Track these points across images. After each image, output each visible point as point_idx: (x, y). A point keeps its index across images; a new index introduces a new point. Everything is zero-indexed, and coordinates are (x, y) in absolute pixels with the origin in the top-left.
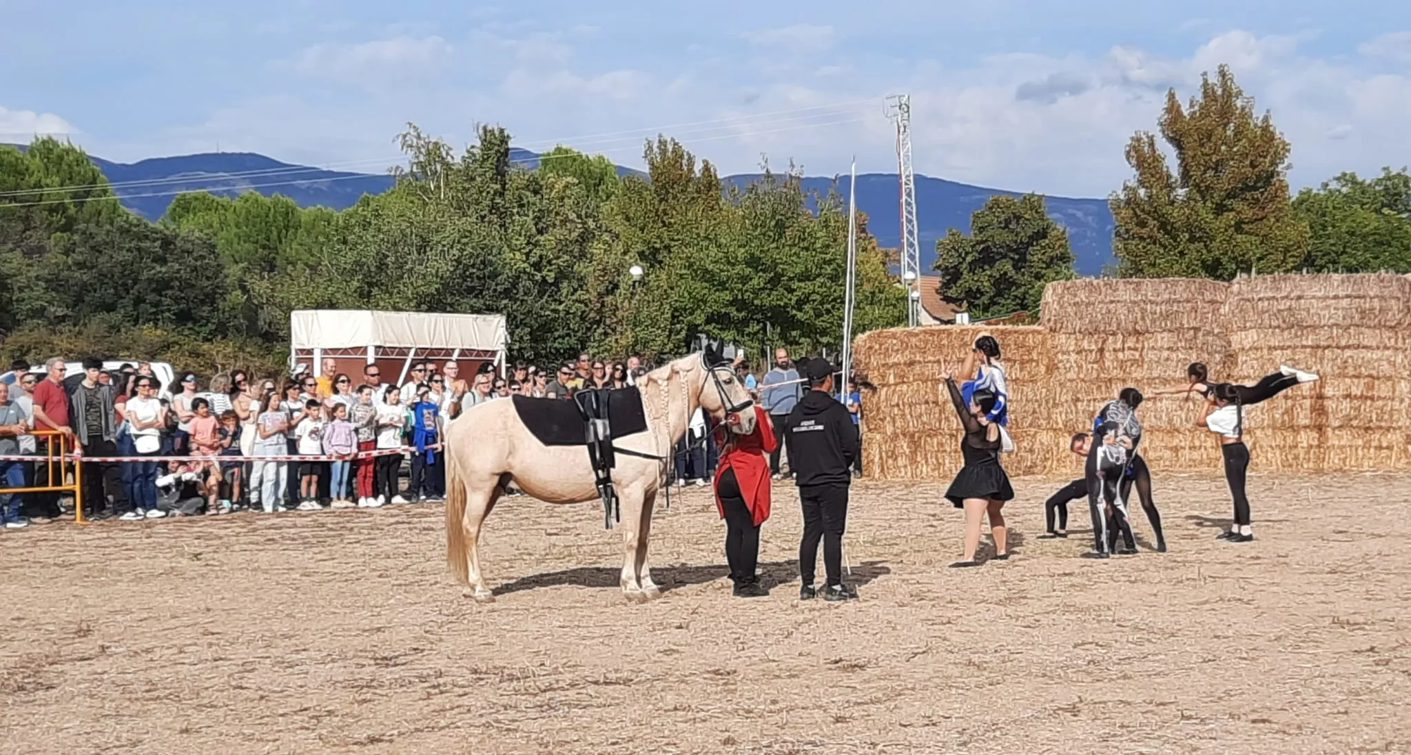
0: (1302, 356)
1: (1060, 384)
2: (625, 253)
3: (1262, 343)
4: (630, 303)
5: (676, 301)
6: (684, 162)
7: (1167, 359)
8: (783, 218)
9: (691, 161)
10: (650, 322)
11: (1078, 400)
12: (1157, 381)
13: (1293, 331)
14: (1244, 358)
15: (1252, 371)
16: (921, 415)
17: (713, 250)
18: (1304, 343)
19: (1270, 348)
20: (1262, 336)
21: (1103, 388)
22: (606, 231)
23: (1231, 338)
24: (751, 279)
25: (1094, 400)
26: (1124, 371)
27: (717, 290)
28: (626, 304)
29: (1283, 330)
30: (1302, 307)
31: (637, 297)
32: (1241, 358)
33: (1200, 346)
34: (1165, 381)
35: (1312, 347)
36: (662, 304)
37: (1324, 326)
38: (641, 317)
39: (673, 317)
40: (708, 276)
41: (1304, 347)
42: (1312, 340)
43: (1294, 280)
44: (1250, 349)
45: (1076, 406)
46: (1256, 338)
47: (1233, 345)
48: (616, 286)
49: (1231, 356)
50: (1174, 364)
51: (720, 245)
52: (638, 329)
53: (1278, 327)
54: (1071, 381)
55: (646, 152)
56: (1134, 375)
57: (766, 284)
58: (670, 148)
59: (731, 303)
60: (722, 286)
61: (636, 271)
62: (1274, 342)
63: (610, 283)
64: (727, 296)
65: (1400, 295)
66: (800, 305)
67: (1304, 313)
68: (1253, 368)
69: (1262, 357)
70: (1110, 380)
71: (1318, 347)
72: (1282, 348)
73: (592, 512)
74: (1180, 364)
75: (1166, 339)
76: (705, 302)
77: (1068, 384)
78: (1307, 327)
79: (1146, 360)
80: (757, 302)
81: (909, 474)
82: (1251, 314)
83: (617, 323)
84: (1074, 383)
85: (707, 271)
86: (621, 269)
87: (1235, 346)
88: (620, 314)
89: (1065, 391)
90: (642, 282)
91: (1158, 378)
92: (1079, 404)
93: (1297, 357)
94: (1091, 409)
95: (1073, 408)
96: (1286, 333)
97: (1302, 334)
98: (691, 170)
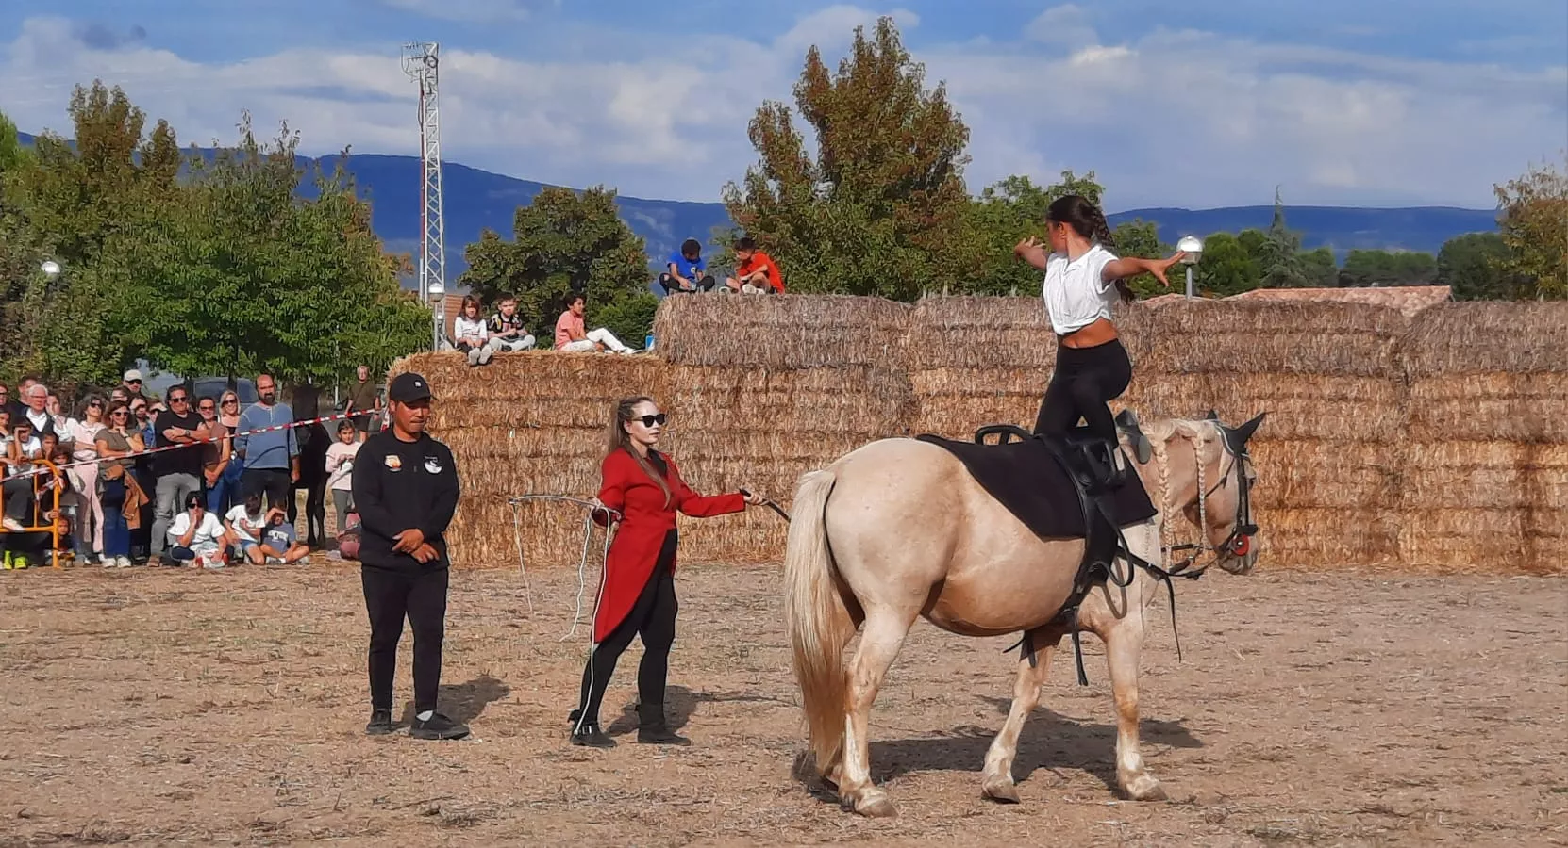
0: (1007, 406)
1: (678, 437)
2: (33, 244)
3: (953, 387)
4: (42, 311)
5: (109, 311)
6: (128, 121)
7: (826, 406)
8: (267, 201)
9: (138, 121)
10: (69, 339)
11: (702, 457)
12: (812, 435)
13: (996, 371)
14: (930, 407)
15: (939, 425)
16: (482, 473)
17: (164, 243)
18: (1011, 389)
19: (964, 394)
20: (954, 377)
21: (738, 443)
22: (9, 211)
23: (913, 379)
24: (218, 284)
25: (725, 459)
26: (767, 419)
27: (170, 298)
28: (36, 313)
29: (982, 371)
30: (1009, 339)
31: (53, 305)
32: (926, 407)
33: (871, 388)
34: (822, 436)
35: (1020, 395)
36: (88, 315)
37: (1039, 366)
38: (57, 332)
39: (104, 333)
40: (155, 278)
41: (1008, 394)
42: (1021, 386)
43: (999, 302)
44: (938, 394)
45: (699, 466)
46: (946, 381)
47: (915, 389)
48: (23, 289)
49: (913, 403)
50: (835, 412)
51: (175, 236)
52: (53, 348)
53: (977, 366)
54: (694, 431)
55: (73, 104)
56: (781, 425)
57: (239, 291)
58: (110, 100)
59: (190, 317)
60: (177, 292)
61: (51, 268)
62: (970, 386)
63: (13, 282)
64: (183, 307)
65: (1138, 329)
66: (288, 321)
67: (1011, 350)
68: (940, 420)
69: (954, 405)
70: (747, 432)
71: (1028, 394)
72: (982, 395)
73: (9, 598)
74: (843, 413)
75: (824, 378)
76: (150, 313)
77: (690, 436)
78: (1015, 367)
79: (798, 405)
80: (226, 316)
81: (463, 555)
82: (941, 347)
83: (22, 339)
84: (698, 436)
85: (156, 271)
86: (31, 263)
87: (917, 390)
88: (26, 326)
89: (685, 444)
90: (59, 283)
91: (813, 430)
92: (704, 465)
93: (1000, 408)
94: (721, 470)
95: (695, 468)
96: (986, 375)
97: (1008, 377)
98: (136, 133)
